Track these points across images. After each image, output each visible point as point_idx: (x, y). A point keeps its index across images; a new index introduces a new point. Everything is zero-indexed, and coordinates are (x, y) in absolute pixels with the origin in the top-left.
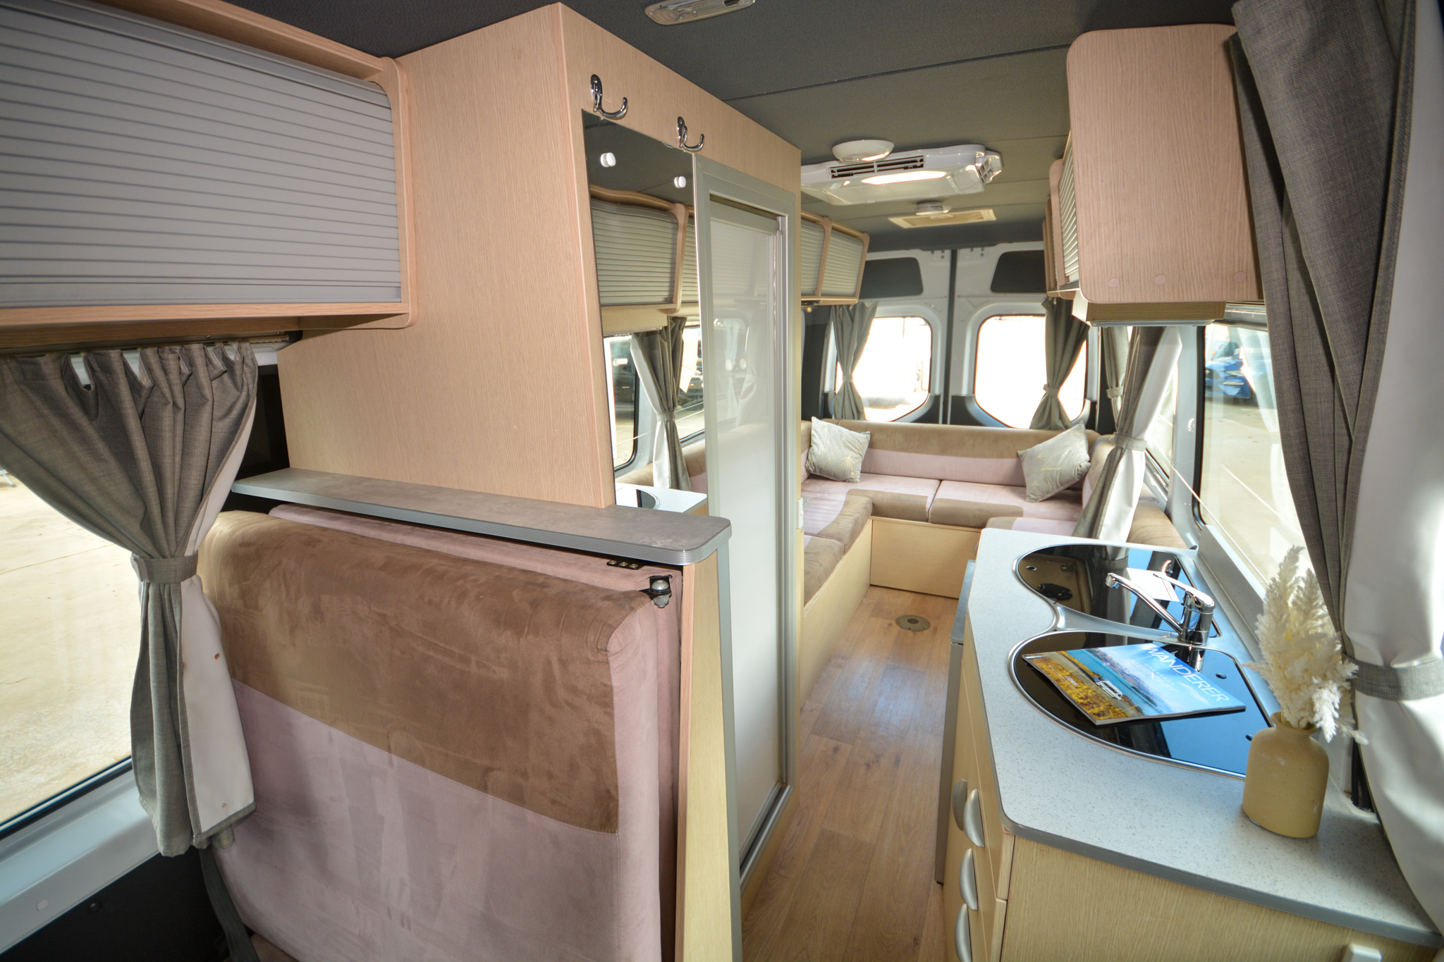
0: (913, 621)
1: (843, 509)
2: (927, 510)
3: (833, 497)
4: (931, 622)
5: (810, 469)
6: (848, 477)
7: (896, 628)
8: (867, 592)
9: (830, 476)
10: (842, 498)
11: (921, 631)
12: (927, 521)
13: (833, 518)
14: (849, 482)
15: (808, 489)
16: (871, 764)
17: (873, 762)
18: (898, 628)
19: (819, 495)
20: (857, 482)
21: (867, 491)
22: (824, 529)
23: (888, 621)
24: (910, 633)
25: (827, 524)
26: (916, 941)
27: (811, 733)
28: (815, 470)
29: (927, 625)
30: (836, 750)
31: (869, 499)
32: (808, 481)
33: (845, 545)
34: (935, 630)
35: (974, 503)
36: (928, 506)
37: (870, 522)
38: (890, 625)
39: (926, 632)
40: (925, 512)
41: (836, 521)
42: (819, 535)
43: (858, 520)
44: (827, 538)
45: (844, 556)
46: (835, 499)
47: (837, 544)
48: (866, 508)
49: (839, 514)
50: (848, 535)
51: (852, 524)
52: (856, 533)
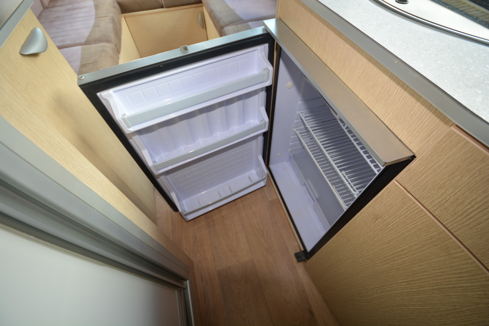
1: (96, 13)
3: (82, 5)
12: (162, 7)
13: (92, 22)
15: (58, 4)
19: (69, 6)
22: (89, 36)
25: (90, 30)
33: (116, 45)
37: (123, 20)
41: (96, 26)
42: (88, 43)
43: (113, 20)
44: (96, 43)
45: (120, 55)
46: (85, 7)
47: (109, 47)
48: (114, 7)
49: (95, 18)
50: (112, 36)
51: (110, 25)
52: (118, 33)
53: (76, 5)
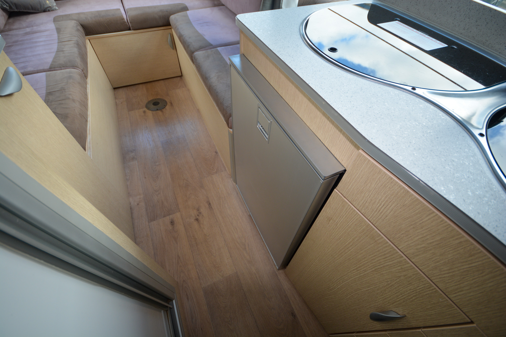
0: (156, 103)
1: (58, 37)
2: (126, 20)
3: (42, 28)
4: (166, 100)
5: (5, 6)
6: (46, 6)
7: (149, 113)
8: (115, 94)
9: (29, 9)
10: (52, 26)
11: (164, 108)
12: (130, 29)
13: (55, 47)
14: (49, 11)
15: (15, 27)
16: (198, 217)
17: (198, 215)
18: (151, 112)
19: (28, 30)
20: (56, 10)
21: (69, 15)
22: (53, 61)
23: (142, 110)
24: (159, 112)
25: (53, 55)
26: (293, 315)
27: (149, 222)
28: (10, 7)
29: (165, 104)
30: (172, 223)
31: (75, 21)
32: (11, 20)
33: (82, 71)
34: (171, 104)
35: (155, 7)
36: (125, 16)
37: (88, 41)
38: (144, 112)
39: (168, 107)
40: (125, 22)
41: (59, 50)
42: (52, 69)
43: (78, 44)
44: (61, 69)
45: (87, 80)
46: (46, 31)
47: (75, 73)
48: (78, 30)
49: (58, 43)
50: (78, 61)
51: (76, 50)
52: (84, 57)
53: (35, 28)
